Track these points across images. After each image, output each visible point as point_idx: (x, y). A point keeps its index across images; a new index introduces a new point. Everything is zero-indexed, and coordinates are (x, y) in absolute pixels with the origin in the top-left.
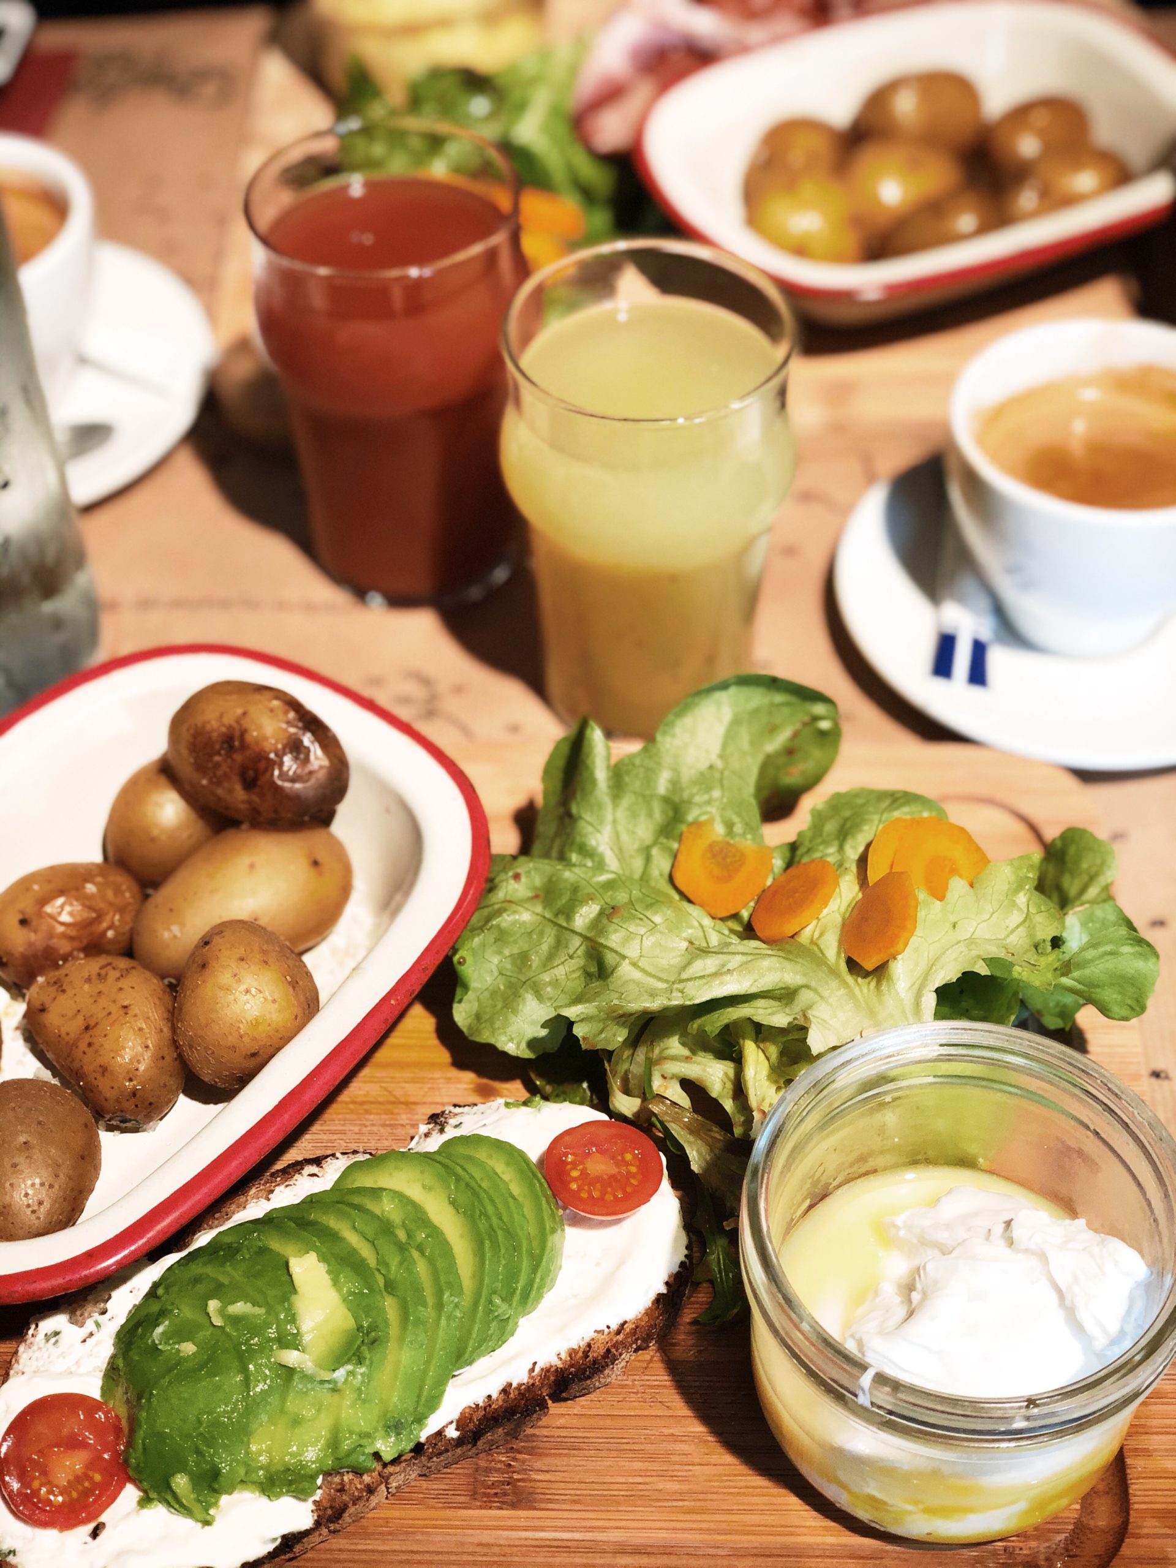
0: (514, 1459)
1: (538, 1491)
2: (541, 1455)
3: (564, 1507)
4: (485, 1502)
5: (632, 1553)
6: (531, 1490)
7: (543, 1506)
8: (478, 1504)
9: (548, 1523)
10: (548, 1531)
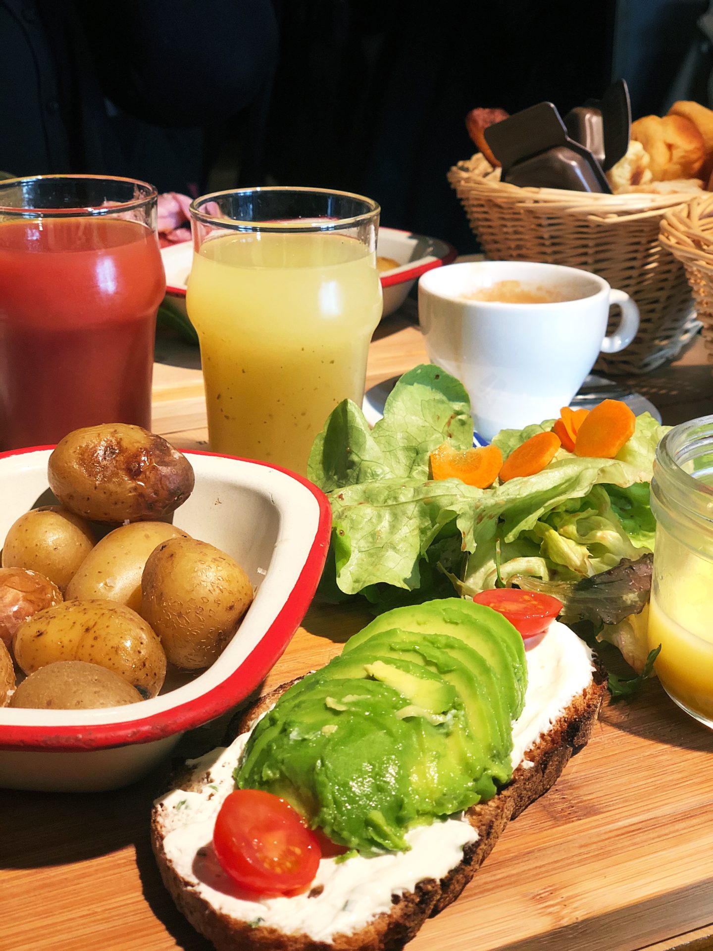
0: (563, 794)
1: (596, 804)
2: (579, 787)
3: (620, 806)
4: (566, 820)
5: (682, 819)
6: (590, 805)
7: (605, 810)
8: (562, 822)
9: (617, 816)
10: (621, 821)
